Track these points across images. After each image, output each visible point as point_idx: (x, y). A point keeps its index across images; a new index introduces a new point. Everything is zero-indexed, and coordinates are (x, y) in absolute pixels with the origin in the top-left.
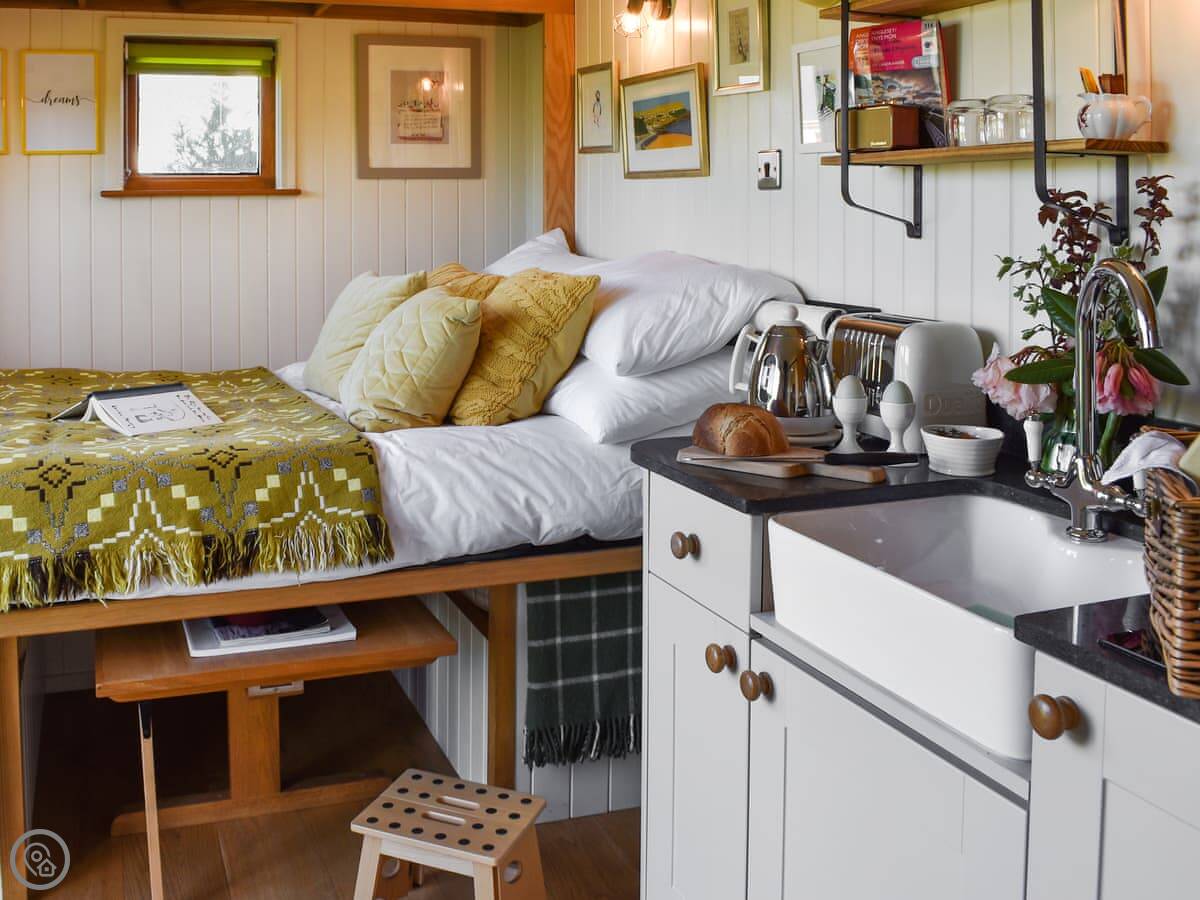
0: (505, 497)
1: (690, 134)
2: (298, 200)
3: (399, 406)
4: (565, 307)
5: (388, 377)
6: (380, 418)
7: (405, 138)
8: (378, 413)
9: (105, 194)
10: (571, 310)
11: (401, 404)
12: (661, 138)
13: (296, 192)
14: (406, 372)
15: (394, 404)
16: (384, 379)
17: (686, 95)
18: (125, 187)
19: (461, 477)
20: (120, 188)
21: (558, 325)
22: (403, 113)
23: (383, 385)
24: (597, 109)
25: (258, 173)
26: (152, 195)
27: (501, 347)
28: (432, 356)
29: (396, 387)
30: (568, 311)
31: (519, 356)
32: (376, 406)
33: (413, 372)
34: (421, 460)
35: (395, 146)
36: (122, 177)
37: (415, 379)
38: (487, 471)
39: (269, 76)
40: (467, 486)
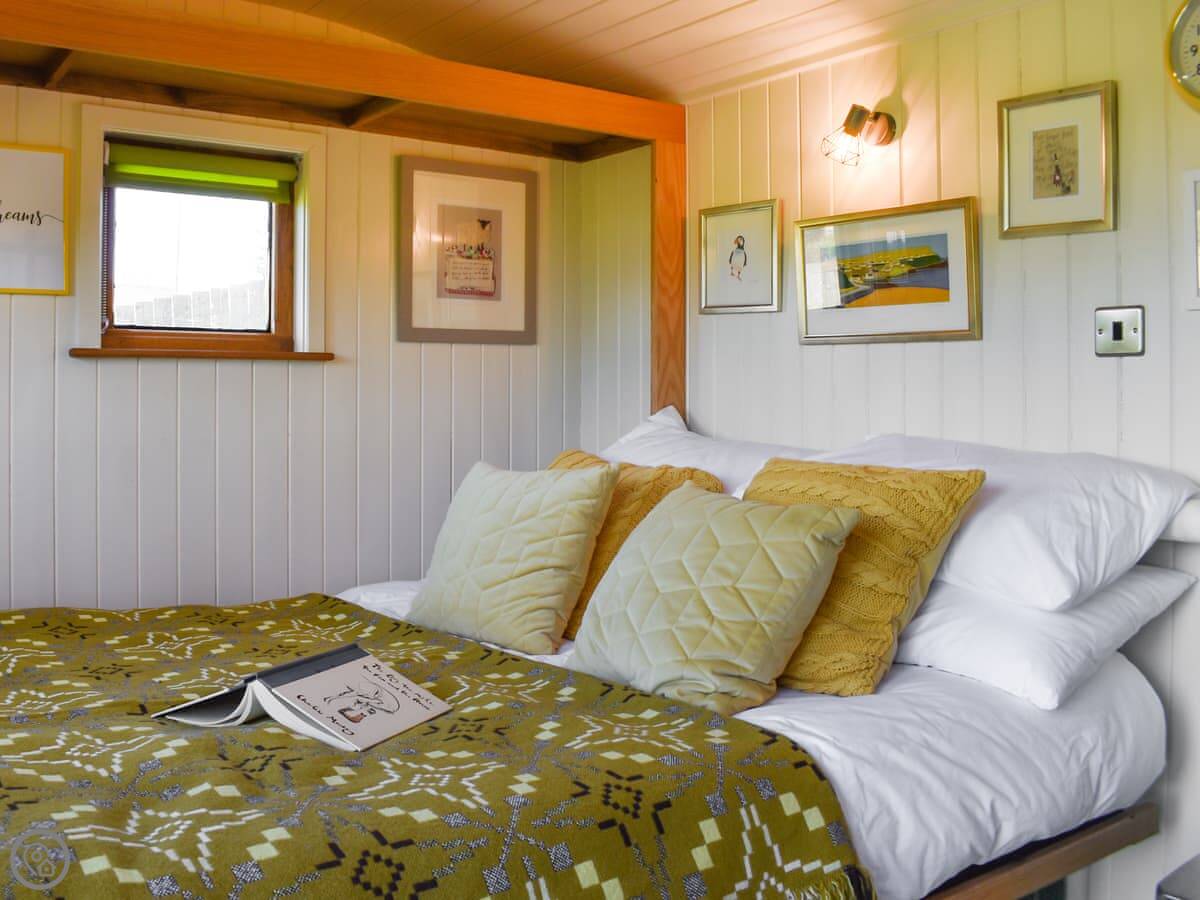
0: (969, 803)
1: (945, 286)
2: (327, 367)
3: (745, 670)
4: (941, 515)
5: (721, 624)
6: (721, 690)
7: (451, 292)
8: (718, 683)
9: (76, 353)
10: (951, 519)
11: (748, 666)
12: (878, 293)
13: (327, 357)
14: (753, 619)
15: (738, 667)
16: (716, 630)
17: (942, 239)
18: (103, 345)
19: (920, 782)
20: (97, 345)
21: (933, 540)
22: (452, 260)
23: (716, 640)
24: (739, 259)
25: (269, 330)
26: (139, 356)
27: (857, 575)
28: (791, 593)
29: (739, 640)
30: (946, 520)
31: (886, 586)
32: (714, 673)
33: (762, 618)
34: (870, 763)
35: (442, 300)
36: (99, 332)
37: (767, 628)
38: (943, 766)
39: (288, 202)
40: (929, 794)
